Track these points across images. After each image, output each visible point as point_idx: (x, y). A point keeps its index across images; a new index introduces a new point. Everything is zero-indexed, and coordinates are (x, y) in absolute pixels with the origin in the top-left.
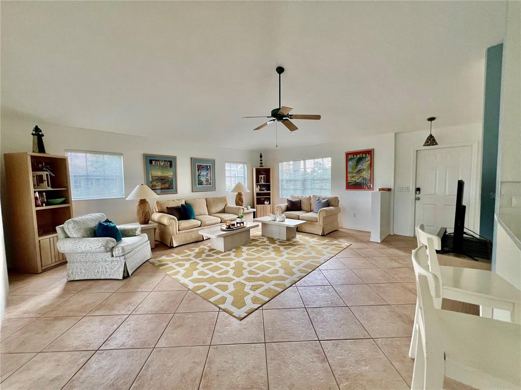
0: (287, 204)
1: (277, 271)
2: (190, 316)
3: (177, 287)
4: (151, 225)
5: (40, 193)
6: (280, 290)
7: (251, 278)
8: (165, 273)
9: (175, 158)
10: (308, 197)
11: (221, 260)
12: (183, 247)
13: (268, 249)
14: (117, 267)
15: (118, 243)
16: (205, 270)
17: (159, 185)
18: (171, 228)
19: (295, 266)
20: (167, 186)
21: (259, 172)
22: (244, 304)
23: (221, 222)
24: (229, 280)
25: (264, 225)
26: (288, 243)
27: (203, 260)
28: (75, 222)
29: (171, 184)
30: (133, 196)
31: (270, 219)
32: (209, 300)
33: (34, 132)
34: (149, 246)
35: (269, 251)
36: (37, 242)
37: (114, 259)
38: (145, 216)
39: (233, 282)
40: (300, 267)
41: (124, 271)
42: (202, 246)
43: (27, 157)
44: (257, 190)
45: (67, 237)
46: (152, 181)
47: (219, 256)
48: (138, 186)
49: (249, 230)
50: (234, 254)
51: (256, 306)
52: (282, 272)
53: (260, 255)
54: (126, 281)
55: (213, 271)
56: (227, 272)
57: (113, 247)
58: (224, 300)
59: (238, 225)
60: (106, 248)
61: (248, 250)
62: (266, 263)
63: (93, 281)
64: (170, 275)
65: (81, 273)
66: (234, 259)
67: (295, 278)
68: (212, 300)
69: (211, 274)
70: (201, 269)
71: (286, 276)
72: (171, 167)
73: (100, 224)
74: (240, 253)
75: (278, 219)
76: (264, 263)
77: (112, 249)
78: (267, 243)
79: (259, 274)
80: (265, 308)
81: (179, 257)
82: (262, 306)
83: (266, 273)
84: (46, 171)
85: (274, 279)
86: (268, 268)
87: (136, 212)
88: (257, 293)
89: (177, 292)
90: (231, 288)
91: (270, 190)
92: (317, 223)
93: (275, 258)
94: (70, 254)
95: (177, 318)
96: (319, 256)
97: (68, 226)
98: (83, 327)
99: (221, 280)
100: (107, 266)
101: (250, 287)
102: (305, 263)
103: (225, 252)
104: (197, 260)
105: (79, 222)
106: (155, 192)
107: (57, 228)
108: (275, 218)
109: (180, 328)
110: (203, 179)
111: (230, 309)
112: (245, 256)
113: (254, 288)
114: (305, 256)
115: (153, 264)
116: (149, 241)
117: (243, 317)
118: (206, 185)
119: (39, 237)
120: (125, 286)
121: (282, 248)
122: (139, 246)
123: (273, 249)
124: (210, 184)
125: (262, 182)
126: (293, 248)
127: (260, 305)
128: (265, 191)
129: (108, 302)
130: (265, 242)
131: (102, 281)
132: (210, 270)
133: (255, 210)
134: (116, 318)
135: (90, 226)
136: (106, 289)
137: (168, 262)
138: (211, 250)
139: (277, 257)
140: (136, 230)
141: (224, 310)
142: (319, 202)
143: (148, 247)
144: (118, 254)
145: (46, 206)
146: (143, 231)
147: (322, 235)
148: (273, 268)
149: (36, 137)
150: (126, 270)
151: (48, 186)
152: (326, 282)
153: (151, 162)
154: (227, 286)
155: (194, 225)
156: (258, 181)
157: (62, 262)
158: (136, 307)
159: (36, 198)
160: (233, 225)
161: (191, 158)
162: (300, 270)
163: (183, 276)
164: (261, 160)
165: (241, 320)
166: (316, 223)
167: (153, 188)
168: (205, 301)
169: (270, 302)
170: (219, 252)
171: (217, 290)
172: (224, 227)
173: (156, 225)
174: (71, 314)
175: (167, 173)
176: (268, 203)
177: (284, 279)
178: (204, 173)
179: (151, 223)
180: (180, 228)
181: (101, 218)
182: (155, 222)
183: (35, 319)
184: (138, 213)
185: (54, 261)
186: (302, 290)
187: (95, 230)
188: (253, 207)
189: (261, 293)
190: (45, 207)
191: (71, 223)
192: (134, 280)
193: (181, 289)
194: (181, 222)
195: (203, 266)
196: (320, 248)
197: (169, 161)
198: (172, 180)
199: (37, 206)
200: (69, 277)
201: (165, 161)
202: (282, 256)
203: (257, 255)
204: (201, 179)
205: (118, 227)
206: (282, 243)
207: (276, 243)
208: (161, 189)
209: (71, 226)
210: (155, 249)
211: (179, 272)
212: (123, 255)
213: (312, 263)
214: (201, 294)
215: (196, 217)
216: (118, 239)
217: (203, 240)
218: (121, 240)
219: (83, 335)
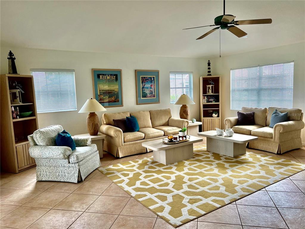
0: (237, 117)
1: (217, 188)
2: (132, 218)
3: (122, 194)
4: (100, 136)
5: (15, 107)
6: (218, 206)
7: (190, 192)
8: (112, 180)
9: (120, 71)
10: (263, 109)
11: (162, 172)
12: (128, 158)
13: (212, 165)
14: (73, 172)
15: (73, 151)
16: (146, 180)
17: (106, 99)
18: (117, 139)
19: (238, 184)
20: (113, 99)
21: (206, 81)
22: (181, 215)
23: (164, 135)
24: (169, 191)
25: (210, 139)
26: (235, 160)
27: (145, 172)
28: (41, 132)
29: (117, 97)
30: (84, 110)
31: (216, 134)
32: (149, 207)
33: (9, 57)
34: (98, 155)
35: (212, 167)
36: (15, 148)
37: (70, 165)
38: (95, 128)
39: (172, 194)
40: (245, 185)
41: (78, 176)
42: (146, 158)
43: (5, 77)
44: (203, 101)
45: (36, 145)
46: (100, 95)
47: (161, 169)
48: (88, 100)
49: (192, 144)
50: (176, 168)
51: (192, 217)
52: (223, 189)
53: (202, 170)
54: (80, 185)
55: (154, 183)
56: (167, 184)
57: (69, 155)
58: (162, 209)
59: (181, 139)
60: (64, 156)
61: (190, 164)
62: (208, 179)
63: (56, 183)
64: (116, 183)
65: (46, 175)
66: (175, 173)
67: (236, 196)
68: (151, 207)
69: (152, 185)
70: (143, 180)
71: (227, 193)
72: (116, 81)
73: (59, 135)
74: (182, 167)
75: (225, 134)
76: (205, 179)
77: (68, 157)
78: (212, 159)
79: (198, 189)
80: (200, 220)
81: (124, 167)
82: (198, 218)
83: (206, 189)
84: (18, 89)
85: (213, 195)
86: (209, 184)
87: (87, 125)
88: (194, 207)
89: (121, 198)
90: (170, 199)
91: (219, 102)
92: (273, 140)
93: (218, 174)
94: (38, 159)
95: (121, 219)
96: (268, 176)
97: (36, 136)
98: (51, 217)
99: (161, 191)
100: (66, 171)
101: (188, 200)
102: (251, 182)
103: (167, 165)
104: (140, 171)
105: (44, 132)
106: (103, 106)
107: (29, 137)
108: (222, 132)
109: (124, 227)
110: (147, 92)
111: (167, 217)
112: (186, 170)
113: (192, 202)
114: (251, 174)
115: (102, 172)
116: (98, 151)
117: (178, 225)
118: (150, 97)
119: (16, 144)
120: (80, 189)
121: (227, 165)
122: (90, 155)
123: (217, 166)
124: (154, 97)
125: (210, 93)
126: (240, 166)
127: (195, 217)
128: (214, 103)
129: (68, 200)
130: (209, 158)
131: (61, 184)
132: (151, 181)
133: (201, 123)
134: (74, 213)
135: (52, 136)
136: (65, 190)
137: (115, 172)
138: (153, 162)
139: (220, 174)
140: (87, 140)
141: (162, 218)
142: (276, 115)
143: (97, 157)
144: (74, 161)
145: (19, 118)
146: (93, 141)
147: (278, 154)
148: (214, 184)
149: (10, 60)
150: (80, 175)
151: (20, 102)
152: (271, 204)
153: (98, 76)
154: (166, 197)
155: (139, 137)
156: (205, 91)
157: (32, 165)
158: (88, 206)
159: (12, 112)
160: (176, 138)
161: (136, 70)
162: (243, 189)
163: (127, 184)
164: (209, 68)
165: (176, 228)
166: (271, 139)
167: (101, 102)
168: (146, 208)
169: (205, 216)
170: (161, 165)
171: (156, 200)
172: (166, 140)
173: (104, 136)
174: (42, 206)
175: (113, 86)
176: (216, 115)
177: (224, 196)
178: (148, 85)
179: (100, 135)
180: (125, 139)
181: (59, 129)
182: (103, 133)
183: (19, 207)
184: (89, 125)
185: (26, 165)
186: (242, 208)
187: (55, 139)
188: (199, 120)
189: (197, 207)
190: (19, 120)
191: (38, 133)
192: (86, 184)
193: (125, 195)
194: (126, 134)
195: (145, 177)
196: (271, 168)
197: (115, 75)
198: (118, 93)
199: (13, 118)
200: (38, 178)
201: (111, 75)
202: (226, 173)
203: (199, 170)
204: (145, 91)
205: (73, 137)
206: (228, 160)
207: (221, 160)
208: (109, 102)
209: (38, 136)
210: (104, 159)
211: (123, 181)
212: (77, 163)
213: (258, 183)
214: (142, 201)
215: (141, 130)
216: (73, 149)
217: (147, 152)
218: (75, 149)
219: (52, 223)
